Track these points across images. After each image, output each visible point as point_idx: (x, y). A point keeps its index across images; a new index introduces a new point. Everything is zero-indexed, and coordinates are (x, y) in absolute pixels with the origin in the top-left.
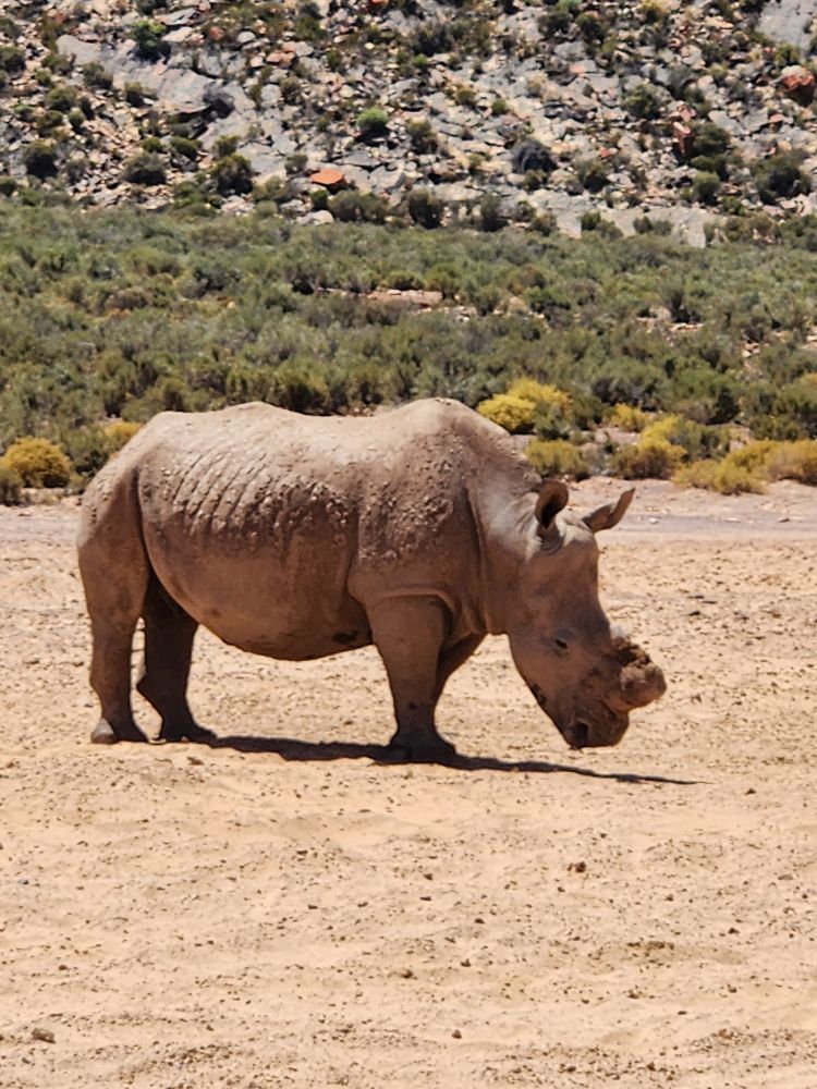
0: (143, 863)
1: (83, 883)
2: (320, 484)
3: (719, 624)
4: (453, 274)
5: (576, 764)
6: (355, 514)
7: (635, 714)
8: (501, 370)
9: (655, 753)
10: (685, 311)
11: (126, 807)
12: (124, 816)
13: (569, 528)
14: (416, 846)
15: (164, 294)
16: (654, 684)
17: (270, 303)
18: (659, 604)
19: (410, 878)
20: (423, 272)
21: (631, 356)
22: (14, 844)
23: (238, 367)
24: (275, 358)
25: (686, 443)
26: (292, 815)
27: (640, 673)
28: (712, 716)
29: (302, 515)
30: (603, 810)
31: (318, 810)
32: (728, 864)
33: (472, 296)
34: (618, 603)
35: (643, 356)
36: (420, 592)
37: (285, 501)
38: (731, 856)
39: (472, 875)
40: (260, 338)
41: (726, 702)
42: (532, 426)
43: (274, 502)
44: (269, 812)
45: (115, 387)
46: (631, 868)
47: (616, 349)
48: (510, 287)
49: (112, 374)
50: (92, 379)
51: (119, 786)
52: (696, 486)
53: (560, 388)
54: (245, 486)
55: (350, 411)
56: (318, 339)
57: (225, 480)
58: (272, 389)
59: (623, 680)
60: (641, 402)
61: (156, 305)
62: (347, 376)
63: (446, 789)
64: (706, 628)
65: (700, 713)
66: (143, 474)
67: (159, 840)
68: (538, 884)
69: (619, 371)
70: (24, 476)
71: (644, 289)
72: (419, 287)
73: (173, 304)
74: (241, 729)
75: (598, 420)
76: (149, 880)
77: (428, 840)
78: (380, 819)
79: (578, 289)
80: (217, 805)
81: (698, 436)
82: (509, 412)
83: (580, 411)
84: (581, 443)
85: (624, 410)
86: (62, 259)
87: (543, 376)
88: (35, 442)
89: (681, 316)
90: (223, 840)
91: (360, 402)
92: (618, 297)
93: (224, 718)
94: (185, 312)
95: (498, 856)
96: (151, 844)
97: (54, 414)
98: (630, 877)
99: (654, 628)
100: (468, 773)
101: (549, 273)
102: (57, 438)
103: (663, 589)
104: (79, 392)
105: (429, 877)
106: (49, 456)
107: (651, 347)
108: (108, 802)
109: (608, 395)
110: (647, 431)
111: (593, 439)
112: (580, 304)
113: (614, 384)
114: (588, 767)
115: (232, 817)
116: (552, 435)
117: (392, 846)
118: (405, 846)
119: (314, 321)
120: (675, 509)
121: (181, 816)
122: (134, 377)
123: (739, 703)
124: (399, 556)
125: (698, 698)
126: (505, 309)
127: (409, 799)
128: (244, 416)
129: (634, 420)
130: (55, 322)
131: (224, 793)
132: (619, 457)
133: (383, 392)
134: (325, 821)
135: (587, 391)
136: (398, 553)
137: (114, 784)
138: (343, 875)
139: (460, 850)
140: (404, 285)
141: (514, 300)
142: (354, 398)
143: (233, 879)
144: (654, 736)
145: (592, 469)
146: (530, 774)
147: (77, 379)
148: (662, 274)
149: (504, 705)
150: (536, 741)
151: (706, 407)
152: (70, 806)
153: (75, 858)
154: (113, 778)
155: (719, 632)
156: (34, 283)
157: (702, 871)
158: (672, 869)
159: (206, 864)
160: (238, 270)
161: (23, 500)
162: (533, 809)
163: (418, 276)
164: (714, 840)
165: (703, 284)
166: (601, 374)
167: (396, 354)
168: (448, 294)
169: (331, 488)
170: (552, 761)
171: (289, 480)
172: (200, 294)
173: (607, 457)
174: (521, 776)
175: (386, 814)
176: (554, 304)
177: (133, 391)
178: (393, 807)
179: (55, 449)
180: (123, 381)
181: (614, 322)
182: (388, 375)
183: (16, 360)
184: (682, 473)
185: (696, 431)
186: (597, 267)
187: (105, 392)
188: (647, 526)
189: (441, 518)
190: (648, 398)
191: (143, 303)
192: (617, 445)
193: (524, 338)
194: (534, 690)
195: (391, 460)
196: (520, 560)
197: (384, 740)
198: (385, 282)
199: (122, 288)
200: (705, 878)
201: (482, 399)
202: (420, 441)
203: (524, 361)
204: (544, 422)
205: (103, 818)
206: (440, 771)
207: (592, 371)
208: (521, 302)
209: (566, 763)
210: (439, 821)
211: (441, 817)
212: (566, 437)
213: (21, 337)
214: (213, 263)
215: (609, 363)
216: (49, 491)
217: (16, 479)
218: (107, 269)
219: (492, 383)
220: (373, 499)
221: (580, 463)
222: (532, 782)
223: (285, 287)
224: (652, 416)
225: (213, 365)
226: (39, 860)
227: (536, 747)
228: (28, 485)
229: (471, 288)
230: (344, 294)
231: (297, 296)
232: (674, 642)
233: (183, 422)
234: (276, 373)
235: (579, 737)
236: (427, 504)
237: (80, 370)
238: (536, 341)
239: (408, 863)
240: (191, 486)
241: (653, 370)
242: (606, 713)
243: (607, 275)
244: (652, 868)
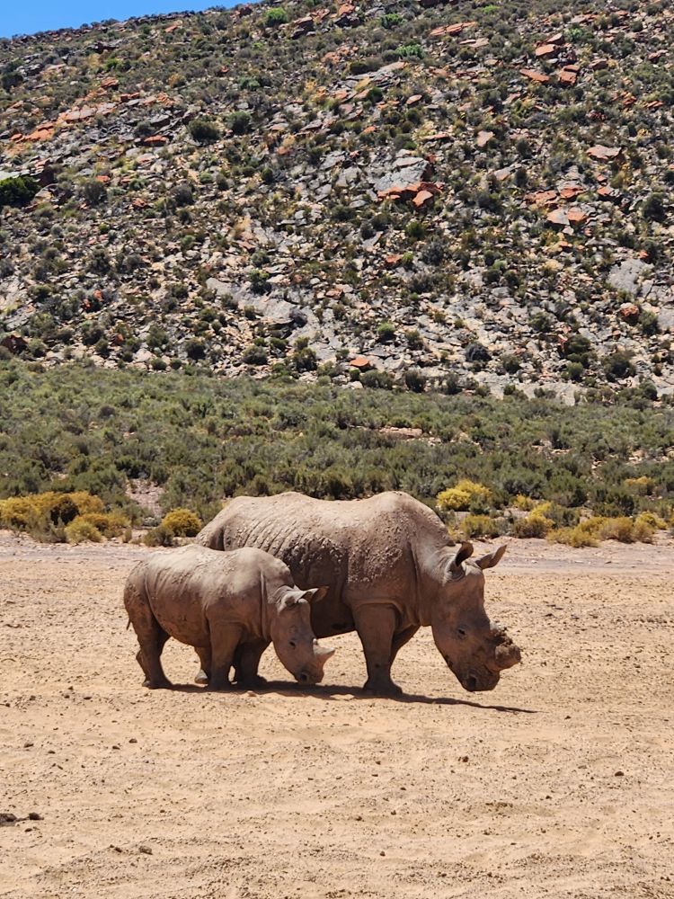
0: (217, 752)
1: (180, 763)
2: (327, 539)
3: (562, 621)
4: (428, 419)
5: (470, 700)
6: (346, 556)
7: (503, 673)
8: (452, 474)
9: (517, 695)
10: (560, 442)
11: (210, 720)
12: (208, 725)
13: (468, 567)
14: (372, 746)
15: (262, 428)
16: (515, 656)
17: (322, 434)
18: (530, 609)
19: (368, 763)
20: (412, 417)
21: (527, 467)
22: (143, 740)
23: (302, 470)
24: (324, 466)
25: (555, 518)
26: (305, 726)
27: (506, 649)
28: (551, 674)
29: (316, 556)
30: (482, 726)
31: (319, 724)
32: (550, 759)
33: (438, 432)
34: (508, 608)
35: (534, 467)
36: (383, 601)
37: (307, 548)
38: (552, 754)
39: (403, 762)
40: (315, 454)
41: (560, 666)
42: (468, 506)
43: (300, 549)
44: (291, 724)
45: (231, 480)
46: (494, 760)
47: (519, 463)
48: (461, 427)
49: (230, 473)
50: (218, 476)
51: (206, 708)
52: (559, 542)
53: (484, 485)
54: (284, 539)
55: (365, 496)
56: (349, 455)
57: (272, 536)
58: (320, 483)
59: (497, 653)
60: (531, 494)
61: (257, 434)
62: (364, 476)
63: (393, 713)
64: (554, 623)
65: (546, 672)
66: (226, 532)
67: (227, 739)
68: (440, 768)
69: (519, 476)
70: (175, 531)
71: (536, 429)
72: (409, 426)
73: (267, 433)
74: (281, 677)
75: (506, 504)
76: (218, 762)
77: (380, 742)
78: (355, 730)
79: (500, 429)
80: (261, 720)
81: (562, 513)
82: (455, 499)
83: (496, 498)
84: (496, 517)
85: (521, 498)
86: (204, 406)
87: (476, 478)
88: (182, 511)
89: (557, 445)
90: (263, 739)
91: (371, 492)
92: (522, 433)
93: (272, 670)
94: (273, 438)
95: (421, 752)
96: (221, 741)
97: (194, 495)
98: (494, 766)
99: (524, 624)
100: (407, 704)
101: (483, 420)
102: (195, 508)
103: (534, 601)
104: (210, 483)
105: (379, 763)
106: (190, 519)
107: (539, 462)
108: (199, 717)
109: (512, 490)
110: (535, 510)
111: (502, 515)
112: (500, 437)
113: (515, 483)
114: (476, 702)
115: (270, 727)
116: (478, 512)
117: (358, 745)
118: (367, 745)
119: (347, 445)
120: (546, 555)
121: (241, 726)
122: (242, 475)
123: (568, 667)
124: (371, 581)
125: (545, 663)
126: (458, 439)
127: (372, 718)
128: (285, 499)
129: (527, 504)
130: (199, 443)
131: (267, 713)
132: (516, 525)
133: (384, 486)
134: (323, 730)
135: (501, 486)
136: (370, 579)
137: (203, 707)
138: (330, 761)
139: (398, 748)
140: (400, 425)
141: (463, 434)
142: (368, 489)
143: (266, 762)
144: (518, 684)
145: (500, 532)
146: (442, 705)
147: (210, 475)
148: (548, 421)
149: (434, 666)
150: (449, 687)
151: (568, 497)
152: (178, 719)
153: (178, 748)
154: (204, 704)
155: (561, 626)
156: (189, 419)
157: (535, 763)
158: (518, 762)
159: (253, 753)
160: (306, 415)
161: (173, 543)
162: (443, 726)
163: (408, 420)
164: (544, 745)
165: (571, 427)
166: (510, 477)
167: (392, 464)
168: (425, 430)
169: (333, 542)
170: (457, 698)
171: (309, 536)
172: (283, 428)
173: (509, 524)
174: (437, 706)
175: (358, 726)
176: (485, 437)
177: (241, 482)
178: (362, 722)
179: (194, 515)
180: (235, 476)
181: (519, 448)
182: (387, 476)
183: (175, 464)
184: (552, 535)
185: (561, 510)
186: (510, 416)
187: (225, 483)
188: (530, 565)
189: (395, 559)
190: (536, 492)
191: (250, 433)
192: (516, 518)
193: (467, 456)
194: (446, 658)
195: (367, 526)
196: (440, 585)
197: (361, 684)
198: (390, 423)
199: (238, 423)
200: (537, 766)
201: (441, 490)
202: (384, 516)
203: (466, 469)
204: (475, 505)
205: (196, 726)
206: (392, 703)
207: (505, 475)
208: (467, 436)
209: (464, 699)
210: (388, 731)
211: (390, 729)
212: (487, 513)
213: (178, 451)
214: (291, 411)
215: (513, 471)
216: (189, 538)
217: (170, 532)
218: (231, 412)
219: (446, 482)
220: (357, 548)
221: (493, 528)
222: (443, 710)
223: (331, 425)
224: (537, 502)
225: (288, 468)
226: (157, 749)
227: (449, 690)
228: (177, 535)
229: (438, 427)
230: (365, 429)
231: (338, 430)
232: (535, 632)
233: (250, 502)
234: (323, 474)
235: (471, 685)
236: (387, 551)
237: (211, 470)
238: (473, 458)
239: (368, 755)
240: (253, 539)
241: (539, 476)
242: (487, 672)
243: (517, 421)
244: (507, 761)
